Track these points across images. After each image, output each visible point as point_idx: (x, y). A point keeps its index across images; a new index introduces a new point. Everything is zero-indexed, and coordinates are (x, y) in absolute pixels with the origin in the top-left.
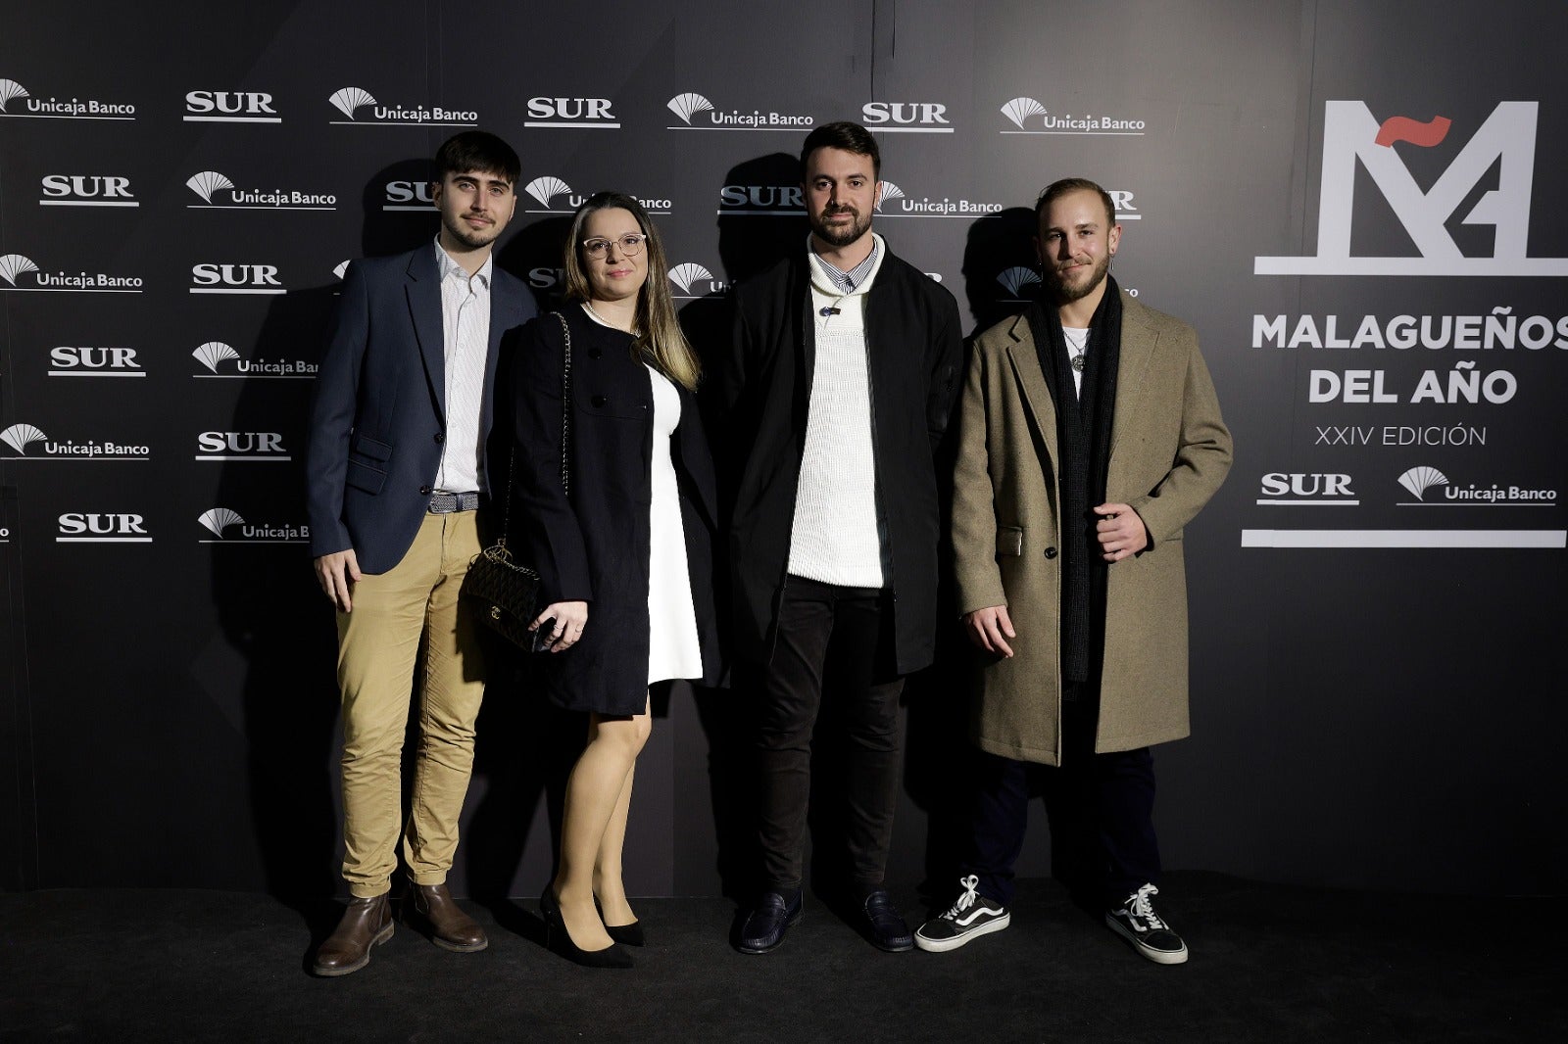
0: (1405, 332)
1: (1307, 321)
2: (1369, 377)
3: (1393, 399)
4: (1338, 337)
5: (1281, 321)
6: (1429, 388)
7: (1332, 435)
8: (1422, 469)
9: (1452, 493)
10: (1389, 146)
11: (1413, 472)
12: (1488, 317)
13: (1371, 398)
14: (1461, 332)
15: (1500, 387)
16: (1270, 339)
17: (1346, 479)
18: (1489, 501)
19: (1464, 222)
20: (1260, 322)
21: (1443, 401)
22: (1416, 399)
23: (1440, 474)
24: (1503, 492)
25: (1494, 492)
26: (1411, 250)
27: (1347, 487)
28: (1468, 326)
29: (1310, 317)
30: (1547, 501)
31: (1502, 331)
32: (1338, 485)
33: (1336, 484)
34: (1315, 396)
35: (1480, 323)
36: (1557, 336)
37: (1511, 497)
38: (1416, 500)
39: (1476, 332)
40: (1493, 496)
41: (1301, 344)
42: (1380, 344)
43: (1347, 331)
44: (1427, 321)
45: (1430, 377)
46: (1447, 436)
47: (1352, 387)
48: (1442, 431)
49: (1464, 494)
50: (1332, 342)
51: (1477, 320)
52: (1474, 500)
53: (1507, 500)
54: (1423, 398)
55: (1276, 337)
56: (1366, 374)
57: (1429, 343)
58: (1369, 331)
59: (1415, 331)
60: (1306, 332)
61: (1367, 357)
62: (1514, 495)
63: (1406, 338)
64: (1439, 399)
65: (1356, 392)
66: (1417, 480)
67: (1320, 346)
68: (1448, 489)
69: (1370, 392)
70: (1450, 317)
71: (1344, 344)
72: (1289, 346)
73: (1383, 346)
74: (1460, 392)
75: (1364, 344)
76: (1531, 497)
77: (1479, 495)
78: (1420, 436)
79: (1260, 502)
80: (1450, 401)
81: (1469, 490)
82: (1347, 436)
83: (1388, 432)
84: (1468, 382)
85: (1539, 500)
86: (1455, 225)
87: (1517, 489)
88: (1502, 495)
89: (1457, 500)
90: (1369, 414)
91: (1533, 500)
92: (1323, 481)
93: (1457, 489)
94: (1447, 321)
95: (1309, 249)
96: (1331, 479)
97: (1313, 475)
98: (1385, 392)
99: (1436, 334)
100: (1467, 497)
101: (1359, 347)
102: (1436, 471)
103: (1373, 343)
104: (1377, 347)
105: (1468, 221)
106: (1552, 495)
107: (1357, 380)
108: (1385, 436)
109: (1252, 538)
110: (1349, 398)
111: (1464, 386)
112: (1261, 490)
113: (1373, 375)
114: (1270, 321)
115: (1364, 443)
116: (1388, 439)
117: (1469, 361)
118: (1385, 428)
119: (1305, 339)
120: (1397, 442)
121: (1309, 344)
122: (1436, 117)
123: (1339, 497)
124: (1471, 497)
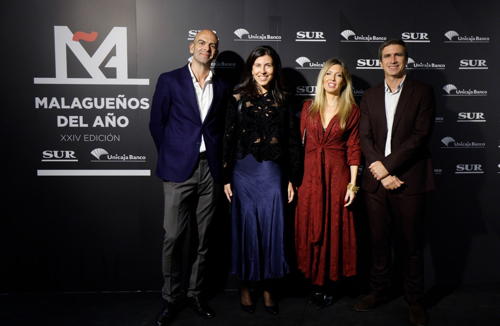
0: (89, 103)
1: (54, 99)
3: (86, 125)
4: (66, 105)
5: (45, 100)
6: (98, 122)
7: (66, 138)
8: (99, 149)
9: (110, 157)
11: (96, 150)
12: (117, 99)
13: (79, 125)
14: (108, 103)
15: (123, 122)
16: (41, 105)
17: (73, 153)
18: (123, 160)
19: (105, 67)
20: (37, 100)
21: (104, 126)
22: (95, 125)
23: (105, 151)
24: (127, 157)
25: (124, 157)
26: (88, 76)
27: (73, 155)
28: (110, 101)
29: (55, 98)
30: (143, 160)
31: (122, 103)
32: (70, 155)
34: (60, 125)
35: (114, 100)
36: (141, 105)
37: (130, 159)
39: (113, 103)
40: (124, 158)
41: (53, 107)
42: (80, 107)
43: (69, 103)
44: (96, 100)
45: (98, 118)
46: (106, 138)
47: (72, 121)
48: (104, 136)
49: (114, 158)
50: (64, 107)
51: (113, 99)
52: (118, 160)
53: (129, 160)
54: (97, 126)
55: (43, 105)
56: (76, 117)
57: (97, 107)
58: (76, 103)
60: (54, 103)
61: (76, 112)
62: (131, 158)
63: (89, 105)
64: (102, 126)
65: (73, 123)
66: (97, 153)
67: (60, 108)
68: (108, 156)
69: (78, 123)
70: (104, 98)
71: (68, 107)
72: (49, 108)
73: (82, 108)
74: (109, 123)
75: (75, 107)
76: (137, 159)
77: (119, 158)
78: (97, 138)
79: (43, 160)
80: (106, 126)
81: (116, 156)
82: (72, 138)
84: (112, 120)
85: (140, 160)
86: (102, 67)
87: (132, 156)
88: (127, 158)
89: (112, 160)
90: (79, 131)
91: (138, 160)
92: (65, 154)
93: (111, 156)
94: (103, 99)
95: (53, 75)
96: (67, 152)
97: (61, 151)
98: (84, 123)
99: (99, 104)
100: (115, 159)
101: (73, 108)
102: (104, 150)
103: (78, 107)
104: (80, 108)
106: (144, 158)
107: (73, 119)
108: (85, 138)
109: (41, 173)
110: (71, 125)
111: (111, 121)
113: (79, 117)
114: (41, 100)
115: (78, 140)
116: (86, 139)
117: (111, 113)
118: (85, 135)
119: (54, 105)
120: (89, 140)
121: (56, 107)
122: (93, 32)
123: (71, 158)
124: (117, 159)
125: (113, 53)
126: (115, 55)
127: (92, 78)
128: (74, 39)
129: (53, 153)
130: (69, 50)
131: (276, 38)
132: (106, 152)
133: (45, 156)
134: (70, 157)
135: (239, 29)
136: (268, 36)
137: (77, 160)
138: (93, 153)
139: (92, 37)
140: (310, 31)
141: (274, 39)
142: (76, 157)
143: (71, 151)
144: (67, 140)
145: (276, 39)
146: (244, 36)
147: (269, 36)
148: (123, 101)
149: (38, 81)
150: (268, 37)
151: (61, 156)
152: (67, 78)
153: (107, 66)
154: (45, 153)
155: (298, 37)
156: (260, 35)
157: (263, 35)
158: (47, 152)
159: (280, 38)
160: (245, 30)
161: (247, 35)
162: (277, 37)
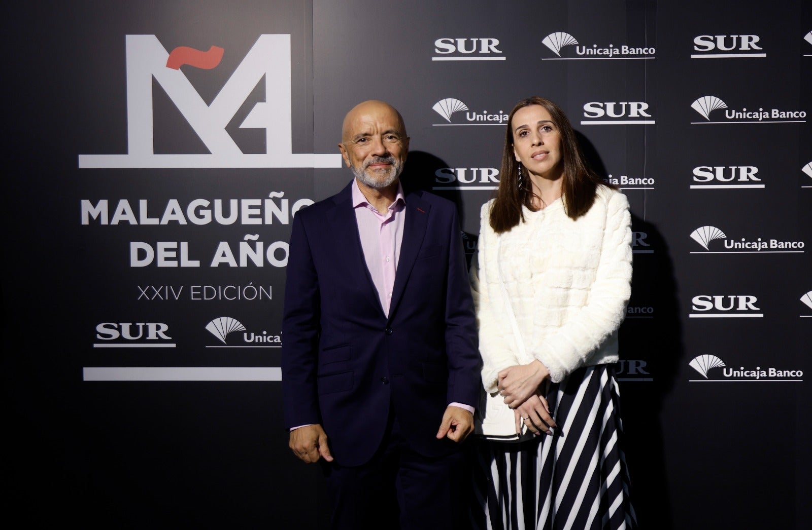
0: (202, 212)
1: (124, 204)
2: (176, 247)
3: (196, 264)
4: (150, 216)
5: (103, 204)
6: (224, 255)
7: (150, 293)
8: (224, 319)
9: (249, 338)
10: (178, 69)
11: (217, 321)
12: (267, 201)
13: (179, 263)
14: (246, 212)
15: (279, 254)
16: (95, 217)
17: (164, 327)
18: (279, 344)
19: (241, 127)
20: (86, 205)
21: (236, 265)
22: (215, 264)
23: (239, 323)
26: (202, 149)
27: (164, 333)
28: (251, 207)
29: (126, 201)
31: (278, 210)
32: (158, 332)
33: (156, 331)
34: (135, 262)
35: (260, 204)
38: (220, 343)
39: (257, 212)
41: (121, 222)
42: (183, 222)
43: (156, 211)
44: (218, 203)
45: (224, 246)
46: (241, 293)
47: (163, 255)
48: (237, 289)
49: (259, 339)
50: (145, 220)
51: (258, 202)
52: (267, 343)
54: (220, 264)
55: (99, 216)
56: (174, 245)
57: (221, 220)
58: (173, 212)
59: (210, 211)
60: (123, 212)
61: (173, 232)
63: (202, 217)
64: (233, 264)
65: (167, 259)
66: (220, 327)
67: (137, 224)
68: (245, 335)
69: (178, 258)
70: (237, 200)
71: (154, 221)
72: (112, 223)
73: (186, 224)
74: (248, 258)
75: (170, 221)
78: (220, 293)
79: (96, 346)
80: (241, 265)
81: (262, 335)
82: (162, 293)
83: (195, 290)
84: (254, 248)
86: (234, 129)
89: (253, 343)
90: (178, 276)
92: (146, 329)
93: (253, 334)
94: (234, 203)
95: (121, 148)
96: (152, 327)
97: (137, 324)
98: (189, 259)
99: (226, 213)
100: (261, 341)
101: (166, 223)
102: (235, 321)
103: (176, 222)
104: (181, 223)
105: (243, 126)
107: (166, 250)
108: (192, 293)
109: (92, 374)
110: (161, 263)
111: (253, 254)
112: (96, 336)
113: (179, 245)
114: (94, 204)
115: (177, 299)
116: (195, 296)
117: (254, 234)
118: (192, 287)
119: (124, 218)
120: (203, 297)
121: (127, 222)
122: (213, 47)
123: (161, 340)
124: (265, 341)
125: (258, 94)
126: (263, 99)
127: (211, 153)
128: (171, 64)
129: (119, 329)
130: (157, 90)
131: (643, 51)
132: (241, 325)
133: (103, 335)
134: (157, 338)
135: (555, 32)
136: (623, 47)
137: (174, 345)
138: (210, 327)
139: (211, 58)
140: (727, 33)
141: (639, 55)
142: (171, 338)
143: (161, 325)
144: (150, 297)
145: (643, 55)
146: (567, 50)
147: (627, 47)
148: (279, 206)
149: (87, 161)
150: (623, 50)
151: (137, 334)
152: (155, 153)
153: (245, 125)
154: (100, 328)
155: (696, 48)
156: (603, 45)
157: (611, 46)
158: (105, 326)
159: (652, 51)
160: (568, 35)
161: (572, 47)
162: (647, 49)
